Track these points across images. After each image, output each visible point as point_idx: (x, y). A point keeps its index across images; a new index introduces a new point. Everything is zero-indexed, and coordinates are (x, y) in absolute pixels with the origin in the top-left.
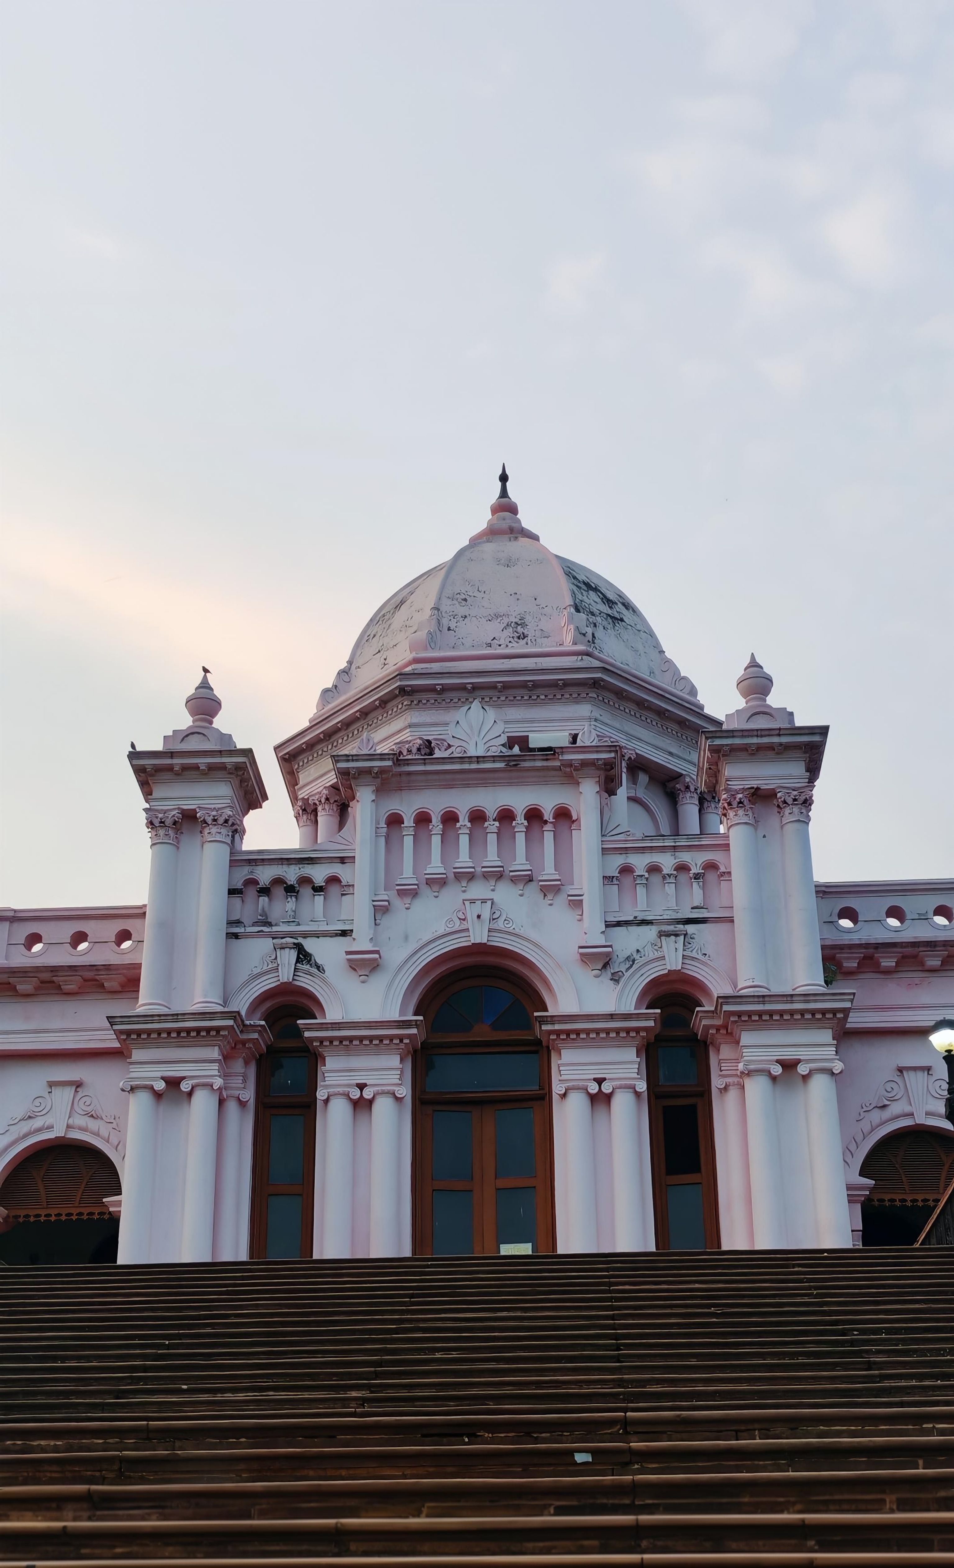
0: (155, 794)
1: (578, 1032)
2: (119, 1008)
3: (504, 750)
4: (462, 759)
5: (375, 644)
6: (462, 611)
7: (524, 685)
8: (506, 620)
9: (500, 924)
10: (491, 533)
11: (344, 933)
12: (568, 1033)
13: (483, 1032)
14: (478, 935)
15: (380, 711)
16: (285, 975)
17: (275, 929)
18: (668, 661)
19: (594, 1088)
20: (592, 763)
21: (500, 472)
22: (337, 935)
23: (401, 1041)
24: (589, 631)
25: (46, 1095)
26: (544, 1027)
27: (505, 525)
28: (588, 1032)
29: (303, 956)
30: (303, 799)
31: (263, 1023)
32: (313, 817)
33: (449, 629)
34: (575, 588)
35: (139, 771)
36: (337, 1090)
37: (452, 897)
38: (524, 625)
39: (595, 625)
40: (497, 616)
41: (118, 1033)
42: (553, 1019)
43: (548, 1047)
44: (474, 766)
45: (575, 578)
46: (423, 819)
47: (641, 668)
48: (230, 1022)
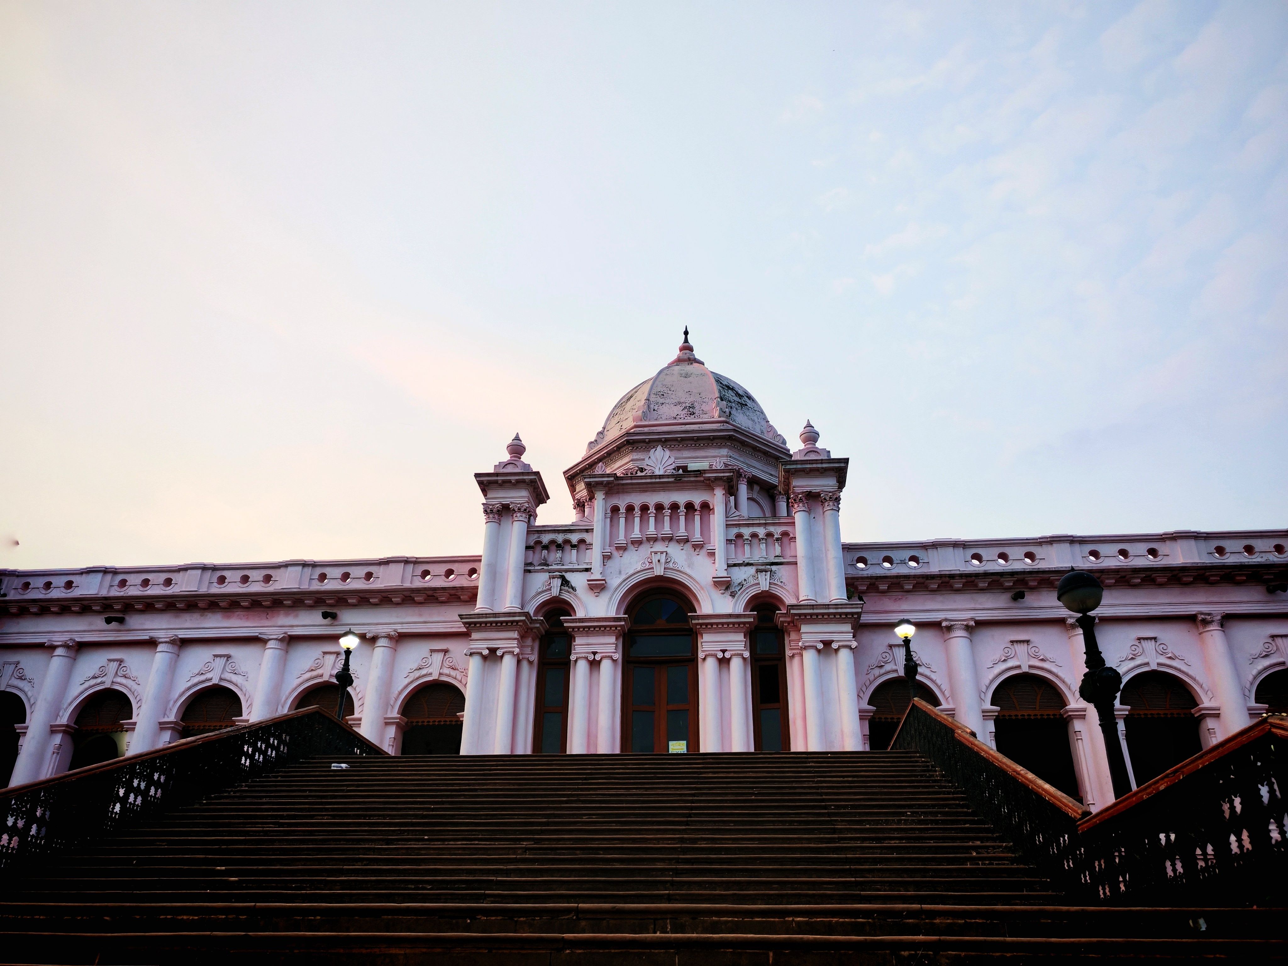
0: (488, 496)
1: (712, 624)
2: (465, 611)
3: (674, 472)
4: (651, 477)
5: (617, 419)
6: (662, 401)
7: (692, 439)
8: (684, 405)
9: (671, 565)
10: (679, 361)
11: (587, 570)
12: (707, 624)
13: (661, 623)
14: (659, 571)
15: (617, 453)
16: (555, 592)
17: (550, 567)
18: (771, 426)
19: (720, 655)
20: (720, 479)
21: (685, 330)
22: (583, 571)
23: (616, 628)
24: (727, 410)
25: (429, 657)
26: (693, 622)
27: (686, 357)
28: (717, 624)
29: (565, 582)
30: (577, 499)
31: (542, 618)
32: (583, 509)
33: (654, 410)
34: (721, 388)
35: (480, 483)
36: (581, 655)
37: (645, 550)
38: (693, 408)
39: (731, 408)
40: (679, 403)
41: (465, 623)
42: (698, 617)
43: (696, 632)
44: (658, 480)
45: (721, 383)
46: (630, 509)
47: (756, 430)
48: (523, 618)
